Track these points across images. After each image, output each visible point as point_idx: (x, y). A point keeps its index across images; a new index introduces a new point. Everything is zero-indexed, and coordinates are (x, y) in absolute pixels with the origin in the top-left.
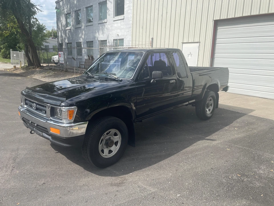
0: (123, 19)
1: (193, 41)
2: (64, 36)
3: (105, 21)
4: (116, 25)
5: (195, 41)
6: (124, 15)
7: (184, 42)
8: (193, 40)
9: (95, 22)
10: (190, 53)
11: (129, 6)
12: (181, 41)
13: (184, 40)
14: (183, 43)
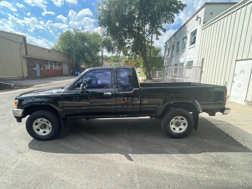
0: (194, 46)
1: (247, 58)
2: (166, 61)
3: (185, 50)
4: (190, 52)
5: (249, 58)
6: (195, 44)
7: (238, 59)
8: (247, 56)
9: (180, 51)
10: (242, 70)
11: (199, 36)
12: (235, 59)
13: (238, 58)
14: (236, 61)
